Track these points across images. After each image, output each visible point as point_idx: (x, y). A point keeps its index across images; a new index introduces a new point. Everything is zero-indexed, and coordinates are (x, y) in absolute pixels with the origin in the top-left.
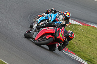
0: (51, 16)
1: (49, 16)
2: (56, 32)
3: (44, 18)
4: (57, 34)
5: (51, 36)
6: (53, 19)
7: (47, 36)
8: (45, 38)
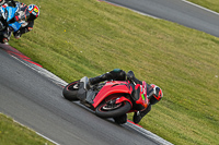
2: (134, 92)
5: (124, 99)
7: (118, 100)
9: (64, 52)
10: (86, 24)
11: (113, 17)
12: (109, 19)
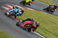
0: (16, 10)
1: (15, 10)
3: (12, 10)
4: (33, 24)
5: (30, 25)
6: (17, 11)
7: (28, 25)
8: (27, 26)
9: (42, 28)
10: (47, 21)
11: (54, 19)
12: (53, 20)
